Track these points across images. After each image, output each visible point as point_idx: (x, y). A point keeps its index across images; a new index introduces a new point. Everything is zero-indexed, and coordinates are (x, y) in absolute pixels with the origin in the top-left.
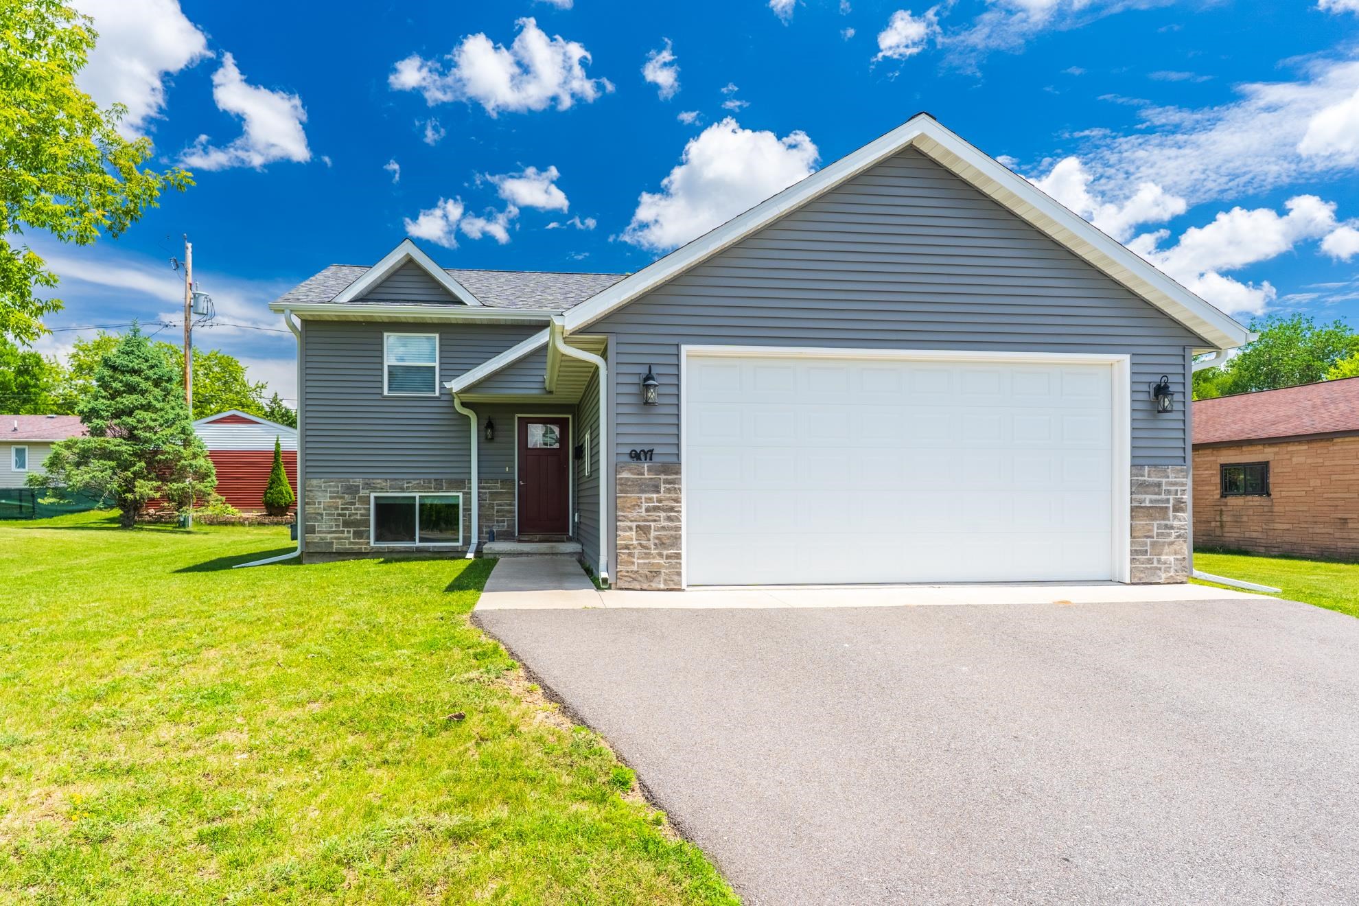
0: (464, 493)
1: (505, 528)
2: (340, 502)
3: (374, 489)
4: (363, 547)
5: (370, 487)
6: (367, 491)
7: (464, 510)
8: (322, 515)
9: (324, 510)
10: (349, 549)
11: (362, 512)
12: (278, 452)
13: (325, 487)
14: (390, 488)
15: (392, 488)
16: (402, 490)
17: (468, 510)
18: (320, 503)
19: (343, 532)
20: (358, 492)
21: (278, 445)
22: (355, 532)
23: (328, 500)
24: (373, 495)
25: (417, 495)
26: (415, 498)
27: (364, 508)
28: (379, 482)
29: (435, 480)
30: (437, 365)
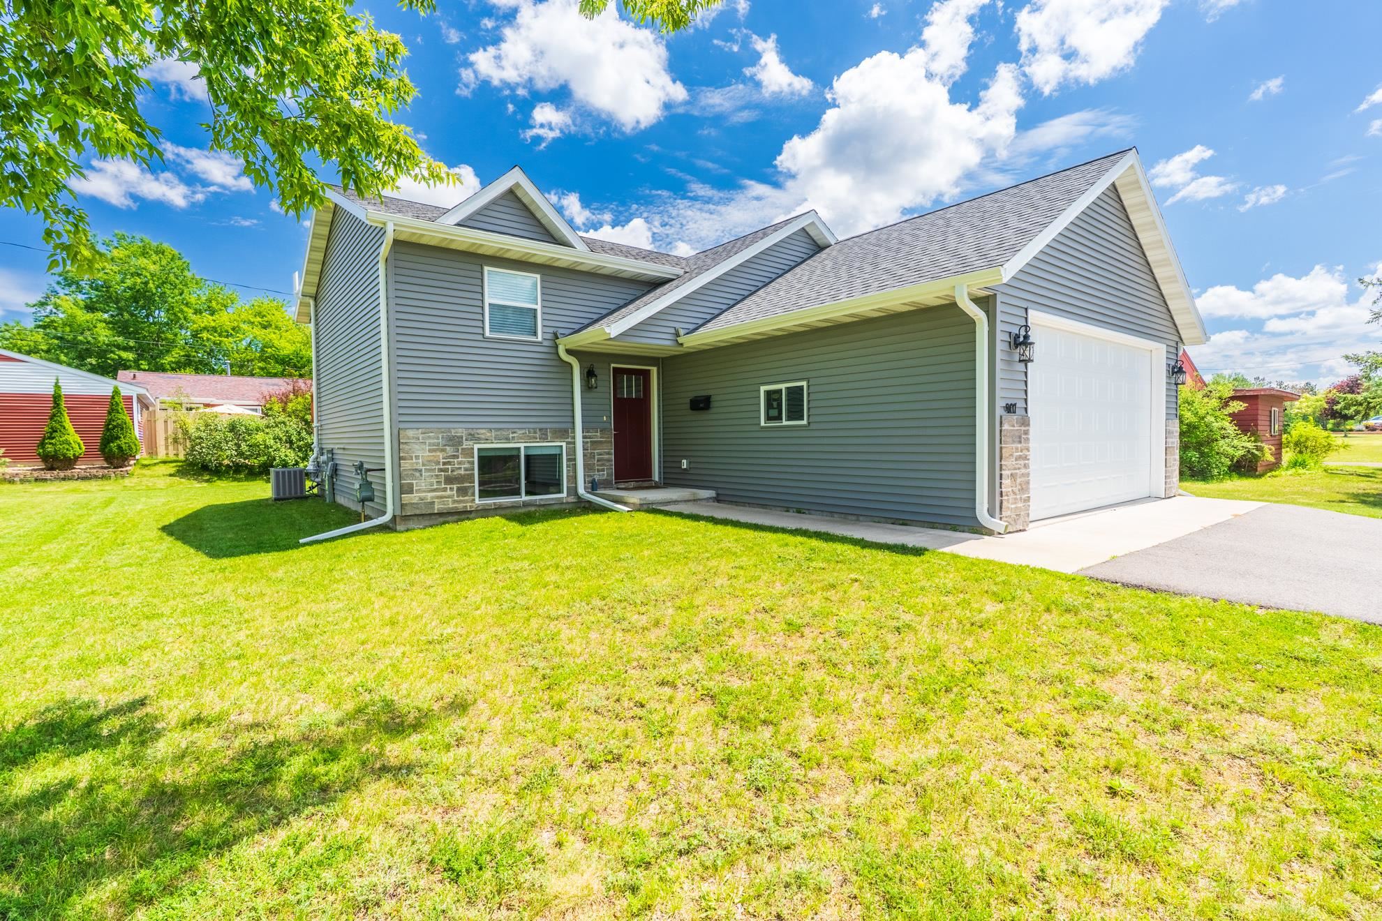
0: (568, 443)
1: (605, 477)
2: (441, 455)
3: (478, 440)
4: (468, 505)
5: (473, 437)
6: (471, 443)
7: (568, 460)
8: (421, 471)
9: (423, 465)
10: (452, 508)
11: (467, 466)
12: (60, 396)
13: (423, 438)
14: (495, 439)
15: (498, 438)
16: (508, 440)
17: (572, 460)
18: (417, 457)
19: (445, 490)
20: (460, 443)
21: (57, 386)
22: (458, 489)
23: (428, 454)
24: (476, 447)
25: (522, 446)
26: (519, 449)
27: (469, 462)
28: (483, 433)
29: (540, 430)
30: (538, 307)
